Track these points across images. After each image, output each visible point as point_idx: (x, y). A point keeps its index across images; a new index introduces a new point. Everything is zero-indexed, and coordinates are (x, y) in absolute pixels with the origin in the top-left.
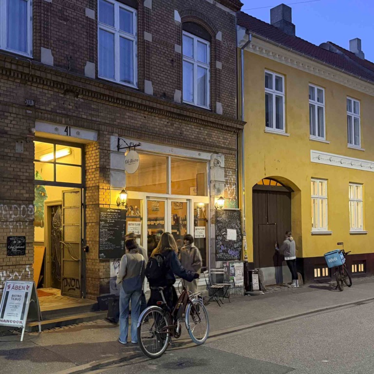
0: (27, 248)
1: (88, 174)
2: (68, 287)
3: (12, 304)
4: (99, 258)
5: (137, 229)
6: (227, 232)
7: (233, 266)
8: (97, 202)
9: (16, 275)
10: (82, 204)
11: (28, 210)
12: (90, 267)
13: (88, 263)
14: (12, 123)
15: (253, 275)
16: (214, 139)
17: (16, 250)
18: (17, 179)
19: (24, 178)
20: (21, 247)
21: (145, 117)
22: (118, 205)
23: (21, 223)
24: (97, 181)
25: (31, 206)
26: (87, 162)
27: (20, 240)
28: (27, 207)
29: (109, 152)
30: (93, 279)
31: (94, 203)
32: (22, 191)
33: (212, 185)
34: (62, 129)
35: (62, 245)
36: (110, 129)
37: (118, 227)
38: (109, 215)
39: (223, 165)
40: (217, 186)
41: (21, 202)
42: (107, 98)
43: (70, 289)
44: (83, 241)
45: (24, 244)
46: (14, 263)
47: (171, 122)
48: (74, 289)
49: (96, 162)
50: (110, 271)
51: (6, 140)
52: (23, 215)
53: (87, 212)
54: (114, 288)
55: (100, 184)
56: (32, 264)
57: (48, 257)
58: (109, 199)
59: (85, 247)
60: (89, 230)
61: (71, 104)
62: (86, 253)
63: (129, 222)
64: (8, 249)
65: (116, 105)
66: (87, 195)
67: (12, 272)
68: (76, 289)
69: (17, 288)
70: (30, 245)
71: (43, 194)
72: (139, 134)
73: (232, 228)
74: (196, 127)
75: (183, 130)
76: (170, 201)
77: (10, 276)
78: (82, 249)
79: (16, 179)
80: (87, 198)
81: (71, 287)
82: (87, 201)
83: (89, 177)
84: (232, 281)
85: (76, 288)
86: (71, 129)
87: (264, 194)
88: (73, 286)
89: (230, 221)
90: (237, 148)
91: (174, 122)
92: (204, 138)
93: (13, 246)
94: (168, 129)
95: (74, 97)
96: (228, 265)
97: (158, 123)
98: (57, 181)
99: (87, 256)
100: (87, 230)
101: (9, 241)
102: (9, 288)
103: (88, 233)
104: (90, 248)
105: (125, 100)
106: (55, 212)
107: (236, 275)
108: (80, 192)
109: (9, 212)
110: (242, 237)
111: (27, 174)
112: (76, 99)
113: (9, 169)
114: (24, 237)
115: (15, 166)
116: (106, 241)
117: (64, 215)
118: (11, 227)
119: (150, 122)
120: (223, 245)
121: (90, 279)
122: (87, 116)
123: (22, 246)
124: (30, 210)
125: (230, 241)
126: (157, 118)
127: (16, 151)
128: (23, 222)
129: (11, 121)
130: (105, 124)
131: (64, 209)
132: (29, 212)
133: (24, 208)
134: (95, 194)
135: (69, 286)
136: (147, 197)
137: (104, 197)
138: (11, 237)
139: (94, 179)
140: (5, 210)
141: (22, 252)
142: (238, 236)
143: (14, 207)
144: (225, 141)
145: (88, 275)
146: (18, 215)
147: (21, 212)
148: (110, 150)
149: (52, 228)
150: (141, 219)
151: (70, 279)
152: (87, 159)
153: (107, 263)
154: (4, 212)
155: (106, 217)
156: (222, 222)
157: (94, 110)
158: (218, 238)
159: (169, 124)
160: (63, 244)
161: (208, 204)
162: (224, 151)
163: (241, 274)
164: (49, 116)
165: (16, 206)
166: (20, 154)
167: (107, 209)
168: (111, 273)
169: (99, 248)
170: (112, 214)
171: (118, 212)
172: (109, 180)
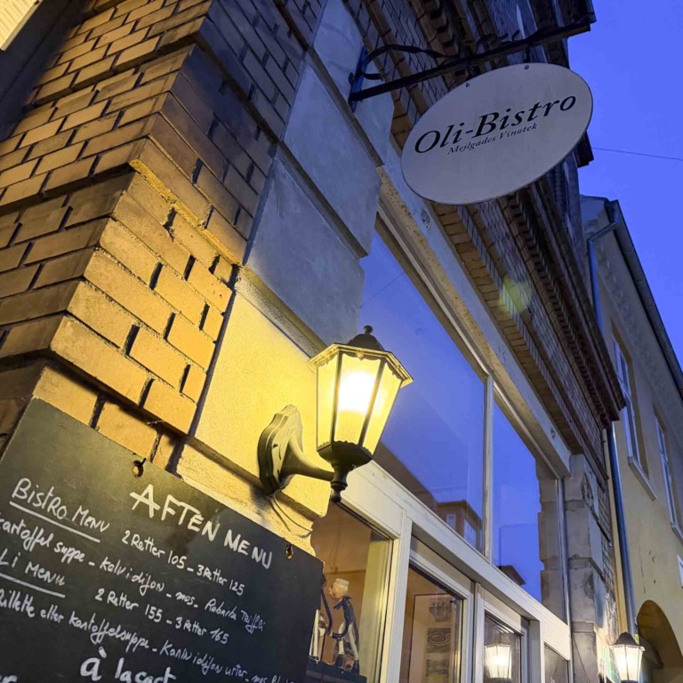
58: (200, 377)
161: (568, 663)
170: (180, 562)
171: (248, 559)
172: (248, 200)
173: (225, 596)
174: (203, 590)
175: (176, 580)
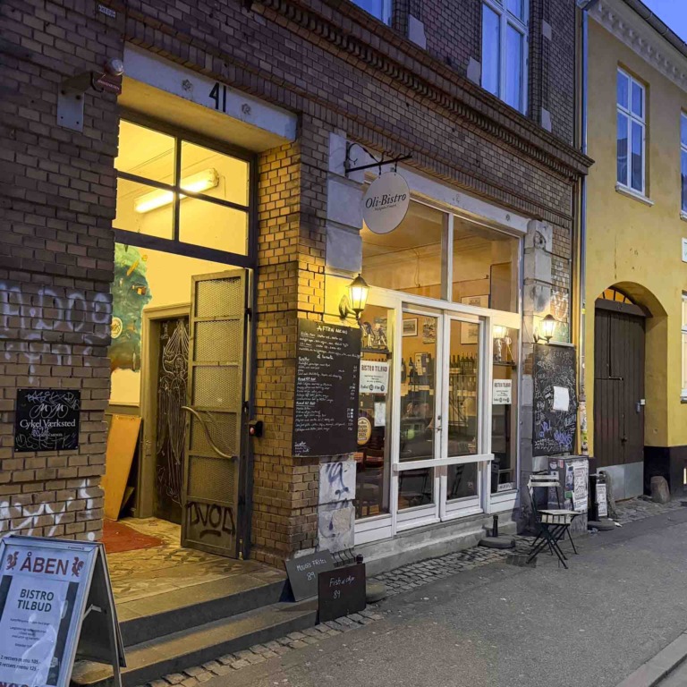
0: (84, 428)
1: (265, 231)
2: (200, 527)
3: (19, 625)
4: (294, 453)
5: (380, 379)
6: (553, 393)
7: (571, 469)
8: (291, 305)
9: (45, 513)
10: (248, 311)
11: (91, 311)
12: (264, 475)
13: (258, 466)
14: (48, 30)
15: (597, 485)
16: (537, 187)
17: (46, 434)
18: (57, 209)
19: (81, 208)
20: (66, 424)
21: (408, 105)
22: (343, 316)
23: (68, 349)
24: (293, 249)
25: (101, 298)
26: (265, 199)
27: (62, 402)
28: (89, 301)
29: (324, 175)
30: (273, 510)
31: (284, 307)
32: (73, 250)
33: (528, 289)
34: (203, 87)
35: (188, 415)
36: (329, 115)
37: (341, 374)
38: (321, 339)
39: (549, 247)
40: (538, 291)
41: (68, 283)
42: (326, 30)
43: (206, 532)
44: (249, 407)
45: (74, 414)
46: (40, 475)
47: (459, 128)
48: (219, 534)
49: (291, 197)
50: (318, 488)
51: (25, 78)
52: (76, 323)
53: (259, 332)
54: (327, 533)
55: (301, 257)
56: (99, 476)
57: (147, 444)
58: (323, 300)
59: (254, 422)
60: (267, 378)
61: (232, 22)
62: (255, 438)
63: (363, 363)
64: (18, 430)
65: (344, 56)
66: (261, 286)
67: (34, 503)
68: (223, 533)
69: (42, 567)
70: (93, 417)
71: (140, 292)
72: (394, 143)
73: (562, 384)
74: (506, 154)
75: (483, 154)
76: (448, 318)
77: (23, 517)
78: (244, 428)
79: (56, 207)
80: (262, 294)
81: (209, 527)
82: (260, 301)
83: (270, 238)
84: (568, 501)
85: (224, 529)
86: (229, 95)
87: (606, 319)
88: (215, 526)
89: (558, 370)
90: (573, 215)
91: (465, 132)
92: (519, 182)
93: (36, 421)
94: (455, 146)
95: (241, 6)
96: (562, 466)
97: (433, 125)
98: (181, 239)
99: (258, 448)
100: (259, 379)
101: (25, 405)
102: (12, 565)
103: (261, 386)
104: (266, 425)
105: (368, 46)
106: (170, 335)
107: (576, 488)
108: (243, 279)
109: (27, 311)
110: (578, 405)
111: (94, 200)
112: (244, 11)
113: (31, 173)
114: (77, 394)
115: (54, 168)
116: (313, 409)
117: (195, 338)
118: (32, 358)
119: (417, 120)
120: (546, 421)
121: (263, 508)
122: (272, 66)
123: (68, 419)
124: (98, 309)
125: (559, 412)
126: (432, 114)
127: (60, 122)
128: (72, 345)
129: (46, 24)
130: (316, 98)
131: (196, 323)
132: (93, 315)
133: (77, 301)
134: (287, 283)
135: (205, 523)
136: (405, 304)
137: (310, 291)
138: (31, 391)
139: (284, 243)
140: (15, 305)
141: (68, 440)
142: (571, 402)
143: (45, 296)
144: (554, 196)
145: (257, 497)
146: (57, 324)
147: (69, 313)
148: (326, 172)
149: (161, 374)
150: (389, 356)
151: (208, 506)
152: (263, 192)
153: (313, 468)
154: (7, 310)
155: (314, 345)
156: (545, 372)
157: (290, 53)
158: (538, 405)
159: (456, 134)
160: (192, 415)
161: (518, 330)
162: (552, 217)
163: (584, 484)
164: (167, 39)
165: (54, 294)
166: (72, 133)
167: (317, 324)
168: (321, 494)
169: (294, 427)
170: (328, 337)
171: (342, 333)
172: (323, 247)
173: (338, 341)
174: (334, 341)
175: (328, 341)
